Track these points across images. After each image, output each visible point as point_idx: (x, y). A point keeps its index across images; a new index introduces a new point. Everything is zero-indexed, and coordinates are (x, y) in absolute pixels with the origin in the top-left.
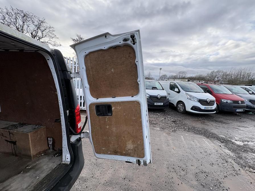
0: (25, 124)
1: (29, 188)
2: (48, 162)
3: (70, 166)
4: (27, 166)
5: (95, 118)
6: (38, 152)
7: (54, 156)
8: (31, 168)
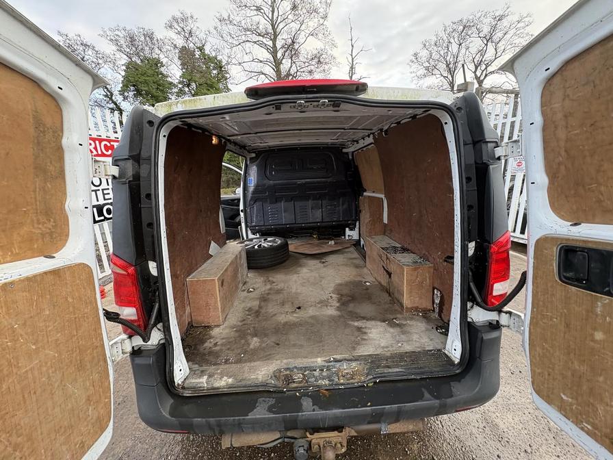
0: (408, 250)
1: (385, 349)
2: (422, 332)
3: (455, 368)
4: (395, 319)
5: (549, 285)
6: (415, 305)
7: (437, 329)
8: (398, 325)
